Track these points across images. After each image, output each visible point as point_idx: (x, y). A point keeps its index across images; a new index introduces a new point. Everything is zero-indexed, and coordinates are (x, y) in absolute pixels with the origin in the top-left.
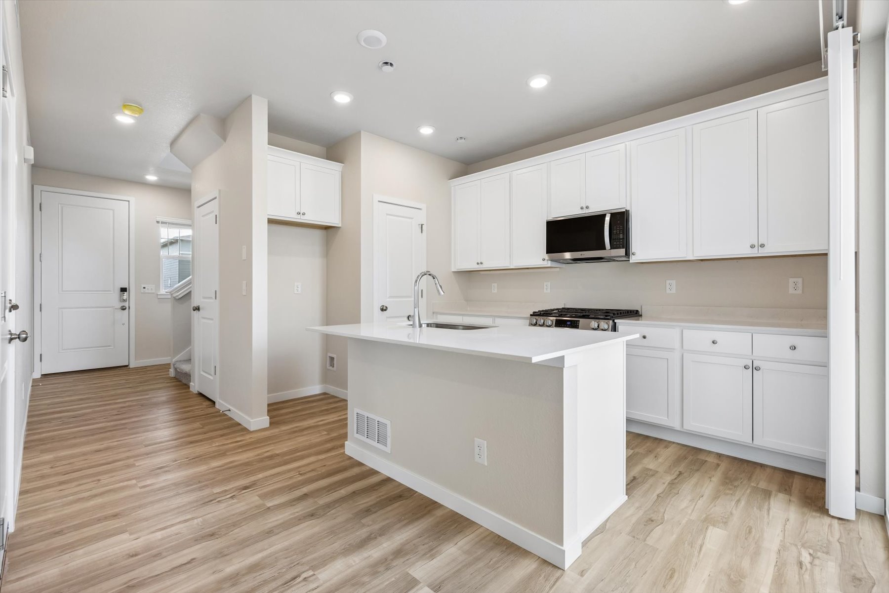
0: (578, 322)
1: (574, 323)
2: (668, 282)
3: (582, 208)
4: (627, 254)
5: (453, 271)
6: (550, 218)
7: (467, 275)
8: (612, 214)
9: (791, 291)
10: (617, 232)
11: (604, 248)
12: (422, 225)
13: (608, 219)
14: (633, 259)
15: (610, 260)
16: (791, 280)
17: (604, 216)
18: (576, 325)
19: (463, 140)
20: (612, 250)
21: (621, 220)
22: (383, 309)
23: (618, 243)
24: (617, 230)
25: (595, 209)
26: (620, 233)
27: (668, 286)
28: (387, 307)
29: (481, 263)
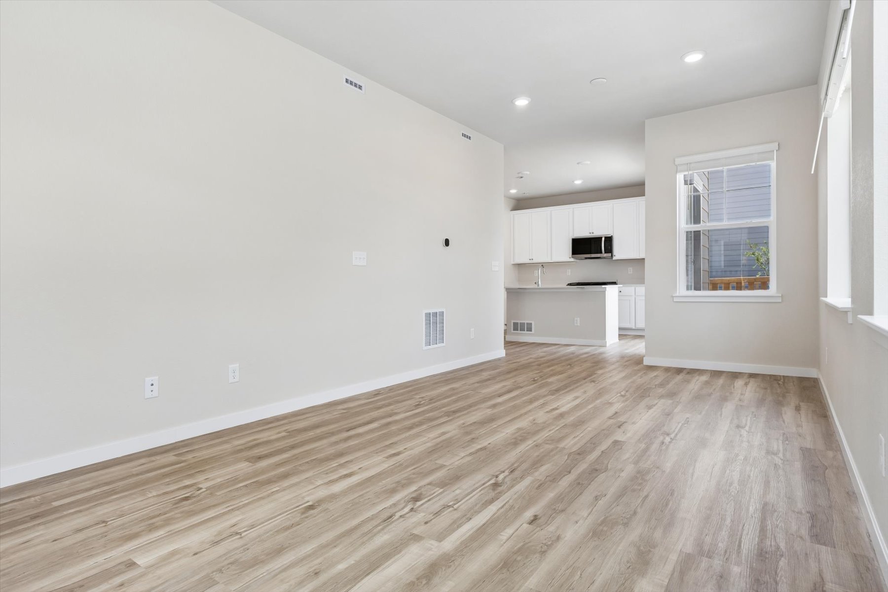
4: (612, 256)
6: (574, 237)
7: (519, 265)
8: (606, 238)
11: (601, 252)
13: (603, 239)
14: (614, 258)
15: (604, 258)
17: (602, 238)
21: (609, 240)
25: (597, 234)
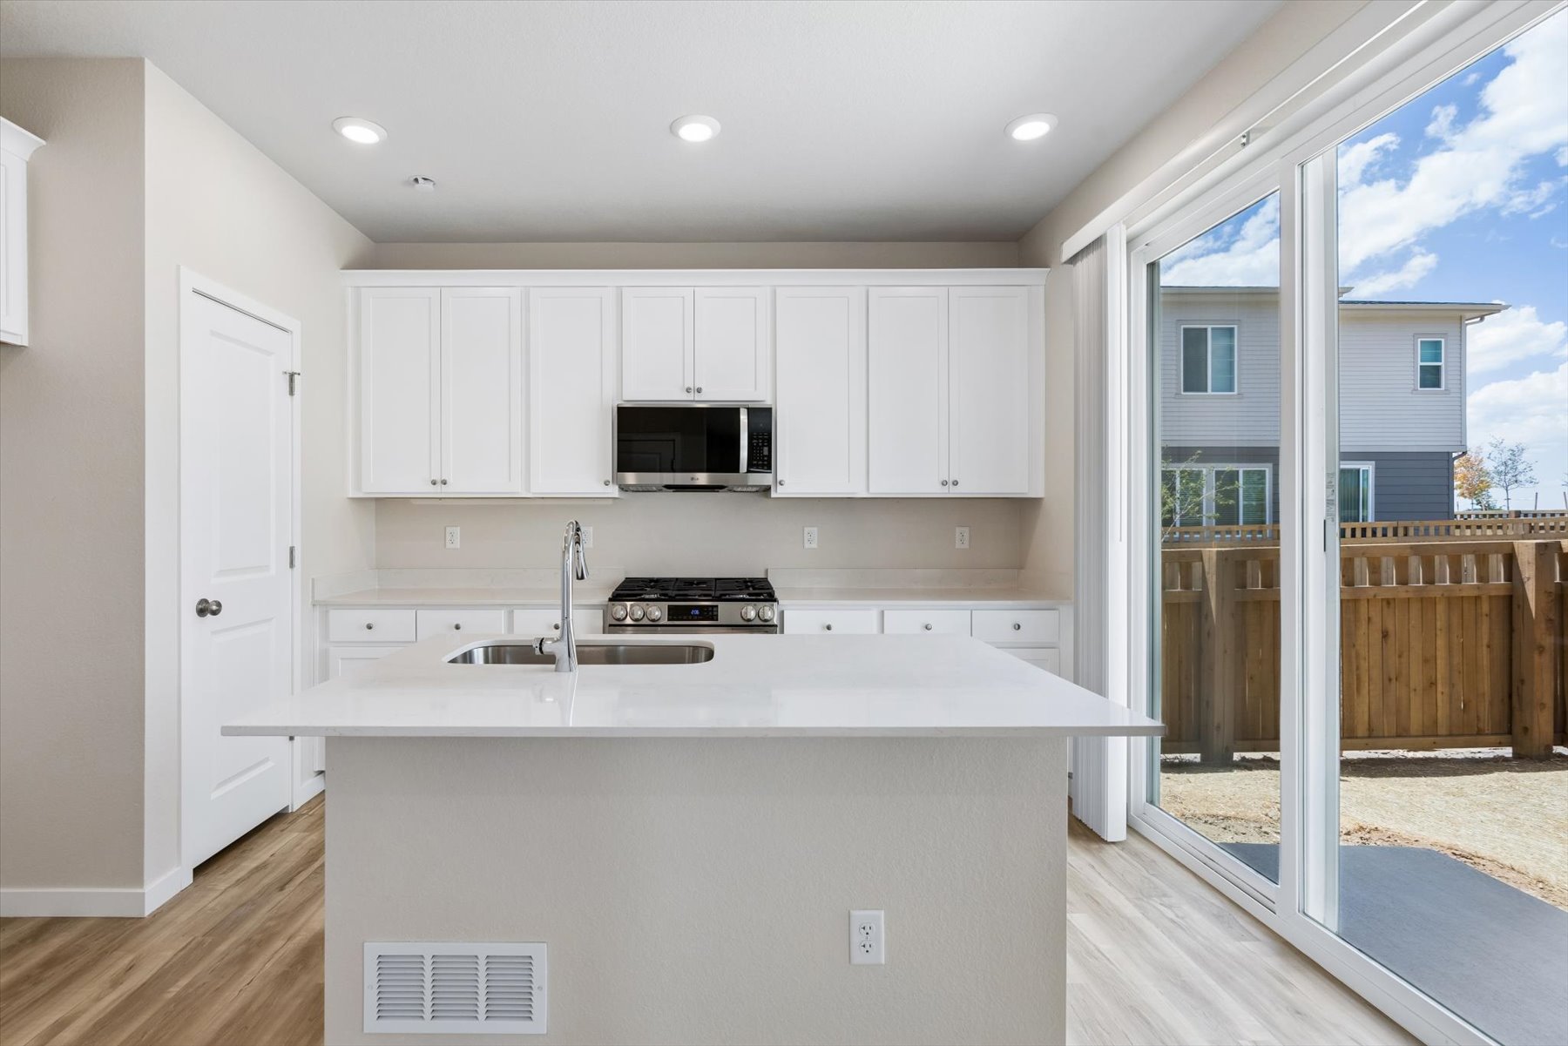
0: (715, 609)
1: (708, 611)
2: (806, 530)
3: (688, 390)
5: (351, 496)
9: (958, 545)
10: (758, 444)
12: (292, 376)
16: (958, 530)
18: (713, 615)
19: (429, 185)
20: (749, 474)
22: (204, 609)
23: (760, 463)
24: (758, 439)
26: (764, 446)
27: (806, 537)
28: (219, 604)
29: (444, 483)
